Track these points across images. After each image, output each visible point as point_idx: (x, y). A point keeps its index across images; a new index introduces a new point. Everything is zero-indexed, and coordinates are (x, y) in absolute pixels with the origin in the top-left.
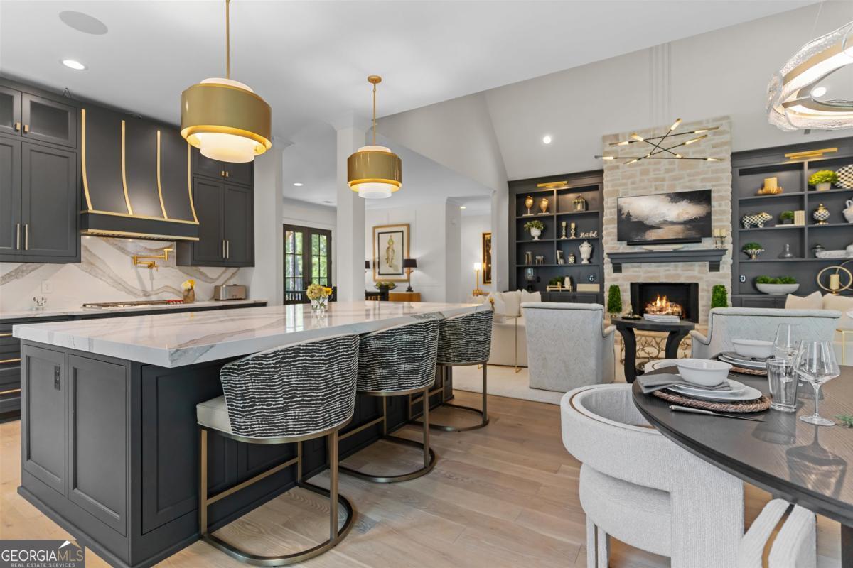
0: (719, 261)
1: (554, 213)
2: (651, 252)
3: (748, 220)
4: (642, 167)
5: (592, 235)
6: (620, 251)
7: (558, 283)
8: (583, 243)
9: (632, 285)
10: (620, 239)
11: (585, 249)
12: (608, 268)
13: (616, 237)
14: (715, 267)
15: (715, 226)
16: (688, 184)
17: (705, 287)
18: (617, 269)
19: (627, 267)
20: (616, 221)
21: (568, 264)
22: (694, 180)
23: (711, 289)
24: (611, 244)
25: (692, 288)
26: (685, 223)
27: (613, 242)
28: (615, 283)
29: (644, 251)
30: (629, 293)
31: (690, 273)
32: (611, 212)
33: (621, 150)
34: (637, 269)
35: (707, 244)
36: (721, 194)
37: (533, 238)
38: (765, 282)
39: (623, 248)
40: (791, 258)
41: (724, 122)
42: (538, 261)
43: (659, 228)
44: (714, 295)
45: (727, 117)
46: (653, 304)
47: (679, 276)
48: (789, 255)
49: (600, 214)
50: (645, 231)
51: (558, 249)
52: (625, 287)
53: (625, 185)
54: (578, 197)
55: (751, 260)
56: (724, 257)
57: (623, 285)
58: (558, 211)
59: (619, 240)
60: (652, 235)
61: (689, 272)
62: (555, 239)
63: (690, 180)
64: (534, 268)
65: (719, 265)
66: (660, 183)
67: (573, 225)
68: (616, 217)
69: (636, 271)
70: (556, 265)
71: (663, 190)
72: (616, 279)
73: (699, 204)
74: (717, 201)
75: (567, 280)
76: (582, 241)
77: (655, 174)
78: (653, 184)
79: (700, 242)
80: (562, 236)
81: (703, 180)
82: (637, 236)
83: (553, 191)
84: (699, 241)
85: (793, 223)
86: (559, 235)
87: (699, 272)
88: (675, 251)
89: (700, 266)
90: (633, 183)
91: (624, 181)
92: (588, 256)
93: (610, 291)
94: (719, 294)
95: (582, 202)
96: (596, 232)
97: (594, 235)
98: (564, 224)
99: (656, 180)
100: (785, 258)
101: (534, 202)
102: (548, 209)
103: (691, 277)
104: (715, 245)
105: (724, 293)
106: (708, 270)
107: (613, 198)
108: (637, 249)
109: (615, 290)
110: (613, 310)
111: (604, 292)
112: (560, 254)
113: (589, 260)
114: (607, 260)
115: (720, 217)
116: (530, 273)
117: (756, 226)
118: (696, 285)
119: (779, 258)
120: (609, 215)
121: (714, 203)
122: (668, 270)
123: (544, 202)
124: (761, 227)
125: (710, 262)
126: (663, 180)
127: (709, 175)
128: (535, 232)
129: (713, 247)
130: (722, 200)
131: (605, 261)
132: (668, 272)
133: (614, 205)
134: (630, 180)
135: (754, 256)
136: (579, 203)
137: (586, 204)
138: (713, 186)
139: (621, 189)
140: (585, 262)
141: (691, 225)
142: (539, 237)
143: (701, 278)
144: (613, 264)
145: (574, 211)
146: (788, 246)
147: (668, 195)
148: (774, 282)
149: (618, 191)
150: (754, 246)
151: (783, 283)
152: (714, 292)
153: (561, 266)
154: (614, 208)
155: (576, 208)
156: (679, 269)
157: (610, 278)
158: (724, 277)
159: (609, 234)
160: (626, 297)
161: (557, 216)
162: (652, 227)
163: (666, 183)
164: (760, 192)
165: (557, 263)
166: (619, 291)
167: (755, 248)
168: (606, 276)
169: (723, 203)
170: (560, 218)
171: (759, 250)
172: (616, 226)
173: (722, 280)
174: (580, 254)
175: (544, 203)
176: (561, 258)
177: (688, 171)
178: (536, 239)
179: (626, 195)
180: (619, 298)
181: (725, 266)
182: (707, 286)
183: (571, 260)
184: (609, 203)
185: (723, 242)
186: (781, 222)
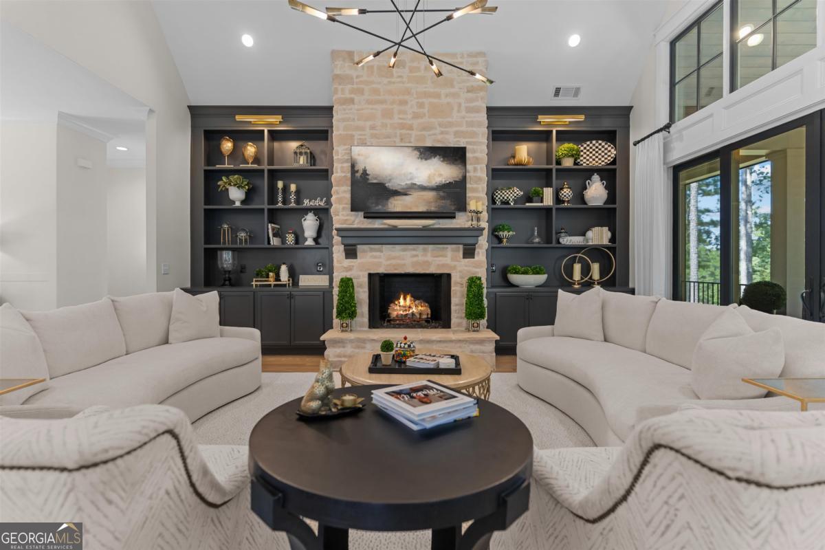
0: (474, 245)
1: (265, 167)
2: (395, 228)
3: (500, 196)
4: (384, 106)
5: (319, 203)
6: (355, 226)
7: (271, 274)
8: (306, 214)
9: (370, 275)
10: (354, 208)
11: (310, 224)
12: (338, 251)
13: (349, 206)
14: (469, 252)
15: (469, 197)
16: (440, 137)
17: (459, 280)
18: (351, 253)
19: (364, 251)
20: (349, 183)
21: (286, 246)
22: (447, 133)
23: (465, 281)
24: (343, 215)
25: (444, 280)
26: (438, 188)
27: (344, 213)
28: (348, 275)
29: (386, 226)
30: (366, 289)
31: (442, 260)
32: (342, 167)
33: (357, 77)
34: (378, 254)
35: (461, 221)
36: (476, 155)
37: (234, 202)
38: (517, 273)
39: (358, 221)
40: (539, 243)
41: (481, 60)
42: (241, 240)
43: (406, 194)
44: (468, 291)
45: (482, 54)
46: (396, 303)
47: (428, 264)
48: (537, 240)
49: (330, 171)
50: (387, 199)
51: (271, 222)
52: (361, 280)
53: (363, 129)
54: (302, 146)
55: (501, 245)
56: (480, 238)
57: (358, 277)
58: (271, 162)
59: (352, 210)
60: (396, 205)
61: (441, 258)
62: (266, 206)
63: (442, 133)
64: (233, 250)
65: (474, 249)
66: (408, 132)
67: (293, 187)
68: (349, 175)
69: (375, 257)
70: (268, 246)
71: (410, 142)
72: (349, 269)
73: (453, 163)
74: (471, 164)
75: (284, 269)
76: (306, 211)
77: (401, 119)
78: (398, 132)
79: (454, 217)
80: (277, 203)
81: (456, 134)
82: (377, 204)
83: (263, 131)
84: (452, 216)
85: (542, 202)
86: (272, 200)
87: (453, 259)
88: (425, 228)
89: (453, 250)
90: (372, 128)
91: (361, 123)
92: (314, 235)
93: (340, 286)
94: (475, 289)
95: (306, 153)
96: (325, 199)
97: (322, 204)
98: (280, 184)
99: (403, 126)
100: (533, 243)
101: (235, 146)
102: (257, 160)
103: (443, 266)
104: (470, 222)
105: (480, 287)
106: (462, 256)
107: (346, 147)
108: (377, 224)
109: (347, 284)
110: (344, 315)
111: (333, 287)
112: (273, 229)
113: (316, 240)
114: (337, 239)
115: (475, 186)
116: (227, 259)
117: (508, 203)
118: (449, 276)
119: (527, 243)
120: (340, 173)
121: (469, 167)
122: (417, 256)
123: (249, 148)
124: (512, 204)
125: (465, 245)
126: (411, 128)
127: (464, 128)
128: (236, 195)
129: (468, 225)
130: (478, 164)
131: (334, 241)
132: (415, 259)
133: (346, 157)
134: (369, 124)
135: (505, 240)
136: (301, 154)
137: (312, 158)
138: (467, 143)
139: (357, 134)
140: (310, 242)
141: (444, 192)
142: (243, 202)
143: (455, 267)
144: (345, 245)
145: (295, 166)
146: (536, 228)
147: (417, 148)
148: (525, 273)
149: (352, 136)
150: (506, 227)
151: (534, 273)
152: (470, 286)
153: (276, 249)
154: (346, 161)
155: (297, 161)
156: (429, 254)
157: (342, 266)
158: (478, 265)
159: (340, 201)
160: (362, 294)
161: (269, 171)
162: (396, 193)
163: (414, 133)
164: (512, 161)
165: (269, 243)
166: (353, 286)
167: (506, 230)
168: (335, 264)
169: (479, 167)
170: (274, 175)
171: (511, 233)
172: (350, 188)
173: (477, 270)
174: (303, 231)
175: (250, 150)
176: (275, 235)
177: (440, 120)
178: (238, 204)
179: (363, 143)
180: (352, 297)
181: (480, 251)
182: (461, 277)
183: (290, 239)
184: (339, 152)
185: (478, 220)
186: (530, 200)
